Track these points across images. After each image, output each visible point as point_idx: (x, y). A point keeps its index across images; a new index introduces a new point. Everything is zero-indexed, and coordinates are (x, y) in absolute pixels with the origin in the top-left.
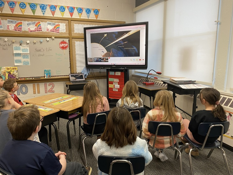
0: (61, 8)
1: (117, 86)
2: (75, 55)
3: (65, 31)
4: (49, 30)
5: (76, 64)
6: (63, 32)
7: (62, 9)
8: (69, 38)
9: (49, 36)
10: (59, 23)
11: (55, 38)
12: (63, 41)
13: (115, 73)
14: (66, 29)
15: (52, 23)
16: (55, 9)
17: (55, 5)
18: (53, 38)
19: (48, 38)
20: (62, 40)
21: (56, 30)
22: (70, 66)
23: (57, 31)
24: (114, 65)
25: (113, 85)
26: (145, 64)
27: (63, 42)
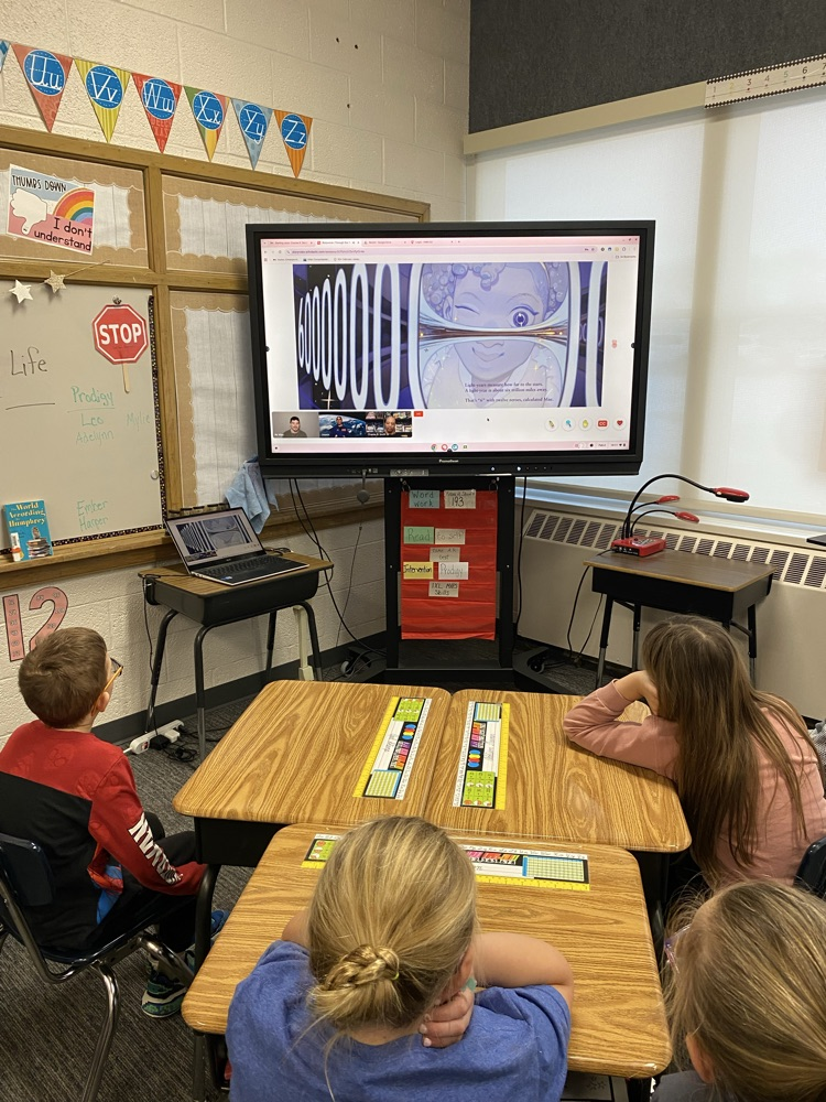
0: (100, 81)
1: (456, 569)
2: (188, 395)
3: (123, 240)
4: (28, 226)
5: (192, 450)
6: (111, 243)
7: (105, 86)
8: (151, 287)
9: (28, 268)
10: (87, 179)
11: (66, 282)
12: (118, 302)
13: (442, 497)
14: (131, 225)
15: (41, 177)
16: (61, 84)
17: (60, 51)
18: (56, 281)
19: (24, 280)
20: (107, 296)
21: (69, 229)
22: (162, 466)
23: (77, 238)
24: (450, 454)
25: (430, 565)
26: (627, 447)
27: (117, 314)
